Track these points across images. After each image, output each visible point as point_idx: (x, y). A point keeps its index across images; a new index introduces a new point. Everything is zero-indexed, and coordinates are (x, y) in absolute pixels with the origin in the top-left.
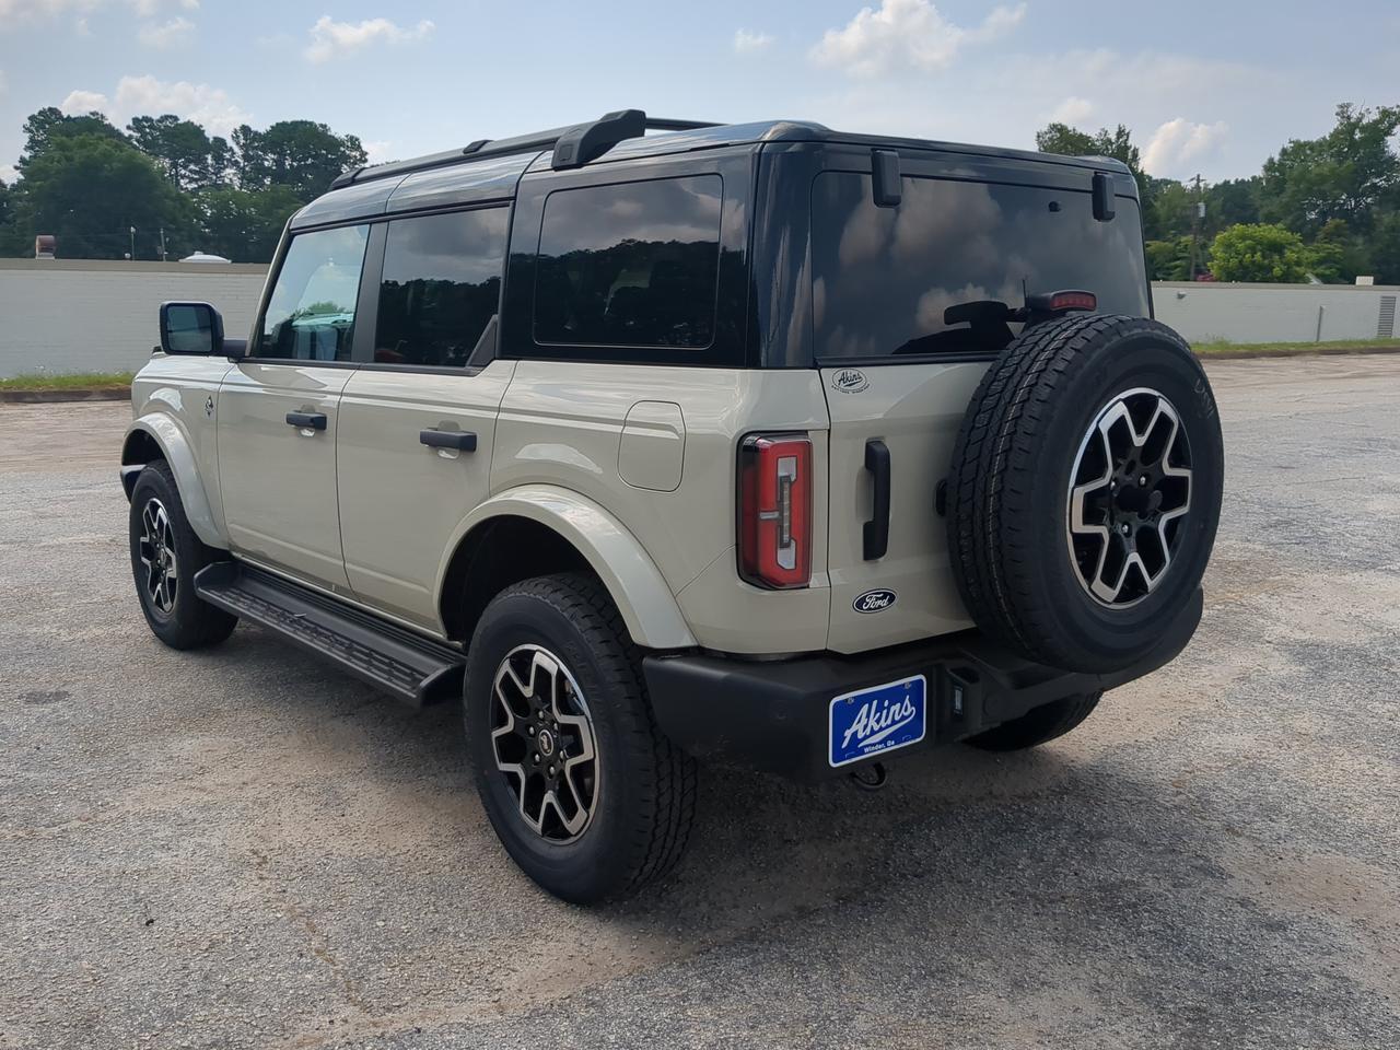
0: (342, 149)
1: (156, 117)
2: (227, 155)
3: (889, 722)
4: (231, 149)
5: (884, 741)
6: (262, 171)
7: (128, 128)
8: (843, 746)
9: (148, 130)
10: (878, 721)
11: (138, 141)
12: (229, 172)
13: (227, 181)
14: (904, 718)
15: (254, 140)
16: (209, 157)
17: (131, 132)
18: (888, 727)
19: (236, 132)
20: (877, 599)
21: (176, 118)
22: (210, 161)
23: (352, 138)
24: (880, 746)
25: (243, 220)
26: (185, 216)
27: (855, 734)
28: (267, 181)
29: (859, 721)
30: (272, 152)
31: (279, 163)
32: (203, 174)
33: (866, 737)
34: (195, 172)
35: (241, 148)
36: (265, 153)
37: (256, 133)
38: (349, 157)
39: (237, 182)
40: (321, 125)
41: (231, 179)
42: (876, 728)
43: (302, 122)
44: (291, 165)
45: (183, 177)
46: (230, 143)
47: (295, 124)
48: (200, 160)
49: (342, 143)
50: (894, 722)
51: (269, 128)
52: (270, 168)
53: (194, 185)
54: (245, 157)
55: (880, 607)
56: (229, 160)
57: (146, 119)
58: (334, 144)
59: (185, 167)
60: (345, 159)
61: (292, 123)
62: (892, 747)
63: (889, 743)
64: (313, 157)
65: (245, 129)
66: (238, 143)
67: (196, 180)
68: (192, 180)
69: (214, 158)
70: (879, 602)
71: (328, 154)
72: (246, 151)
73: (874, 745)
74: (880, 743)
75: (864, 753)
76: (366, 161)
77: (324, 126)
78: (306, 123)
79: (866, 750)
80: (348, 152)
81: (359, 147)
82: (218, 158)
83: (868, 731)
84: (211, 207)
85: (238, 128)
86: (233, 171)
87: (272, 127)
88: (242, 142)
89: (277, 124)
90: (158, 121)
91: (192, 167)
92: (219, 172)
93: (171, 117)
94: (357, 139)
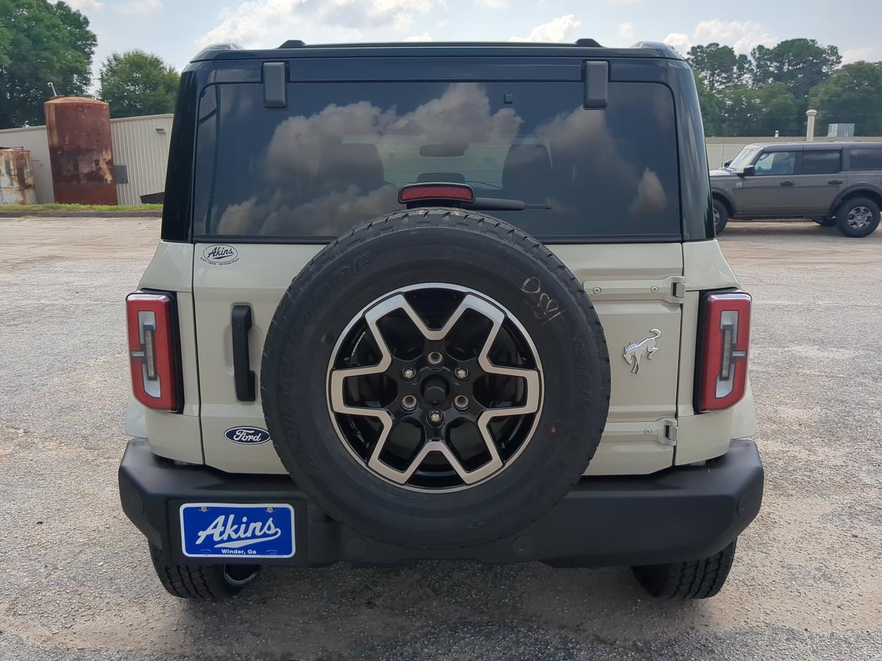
0: (824, 55)
1: (705, 45)
2: (746, 66)
3: (249, 534)
4: (750, 61)
5: (245, 549)
6: (767, 74)
7: (688, 53)
8: (197, 543)
9: (699, 54)
10: (236, 531)
11: (692, 61)
12: (746, 77)
13: (744, 82)
14: (265, 535)
15: (765, 54)
16: (735, 68)
17: (689, 56)
18: (247, 538)
19: (754, 50)
20: (248, 434)
21: (718, 45)
22: (735, 71)
23: (832, 47)
24: (239, 552)
25: (751, 107)
26: (711, 106)
27: (210, 537)
28: (770, 80)
29: (215, 527)
30: (776, 62)
31: (780, 68)
32: (729, 79)
33: (222, 541)
34: (725, 78)
35: (756, 60)
36: (771, 63)
37: (768, 50)
38: (828, 61)
39: (751, 82)
40: (811, 41)
41: (747, 81)
42: (234, 536)
43: (798, 40)
44: (788, 69)
45: (717, 82)
46: (750, 58)
47: (794, 41)
48: (729, 70)
49: (824, 51)
50: (254, 536)
51: (776, 46)
52: (773, 72)
53: (723, 86)
54: (758, 66)
55: (251, 441)
56: (747, 69)
57: (699, 47)
58: (818, 52)
59: (719, 75)
60: (825, 62)
61: (791, 41)
62: (252, 555)
63: (250, 551)
64: (804, 63)
65: (761, 48)
66: (754, 57)
67: (724, 83)
68: (722, 83)
69: (738, 68)
70: (250, 437)
71: (814, 59)
72: (759, 62)
73: (233, 549)
74: (238, 549)
75: (221, 553)
76: (840, 62)
77: (813, 41)
78: (801, 40)
79: (223, 551)
80: (828, 57)
81: (837, 53)
82: (741, 68)
83: (225, 537)
84: (730, 99)
85: (756, 47)
86: (749, 76)
87: (778, 45)
88: (757, 56)
89: (782, 42)
90: (707, 47)
91: (724, 75)
92: (740, 77)
93: (714, 44)
94: (836, 48)
